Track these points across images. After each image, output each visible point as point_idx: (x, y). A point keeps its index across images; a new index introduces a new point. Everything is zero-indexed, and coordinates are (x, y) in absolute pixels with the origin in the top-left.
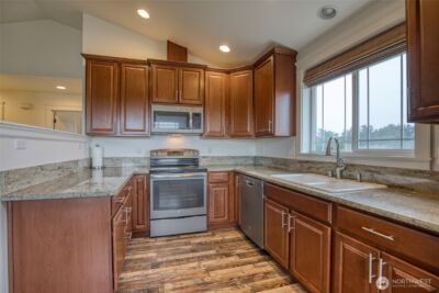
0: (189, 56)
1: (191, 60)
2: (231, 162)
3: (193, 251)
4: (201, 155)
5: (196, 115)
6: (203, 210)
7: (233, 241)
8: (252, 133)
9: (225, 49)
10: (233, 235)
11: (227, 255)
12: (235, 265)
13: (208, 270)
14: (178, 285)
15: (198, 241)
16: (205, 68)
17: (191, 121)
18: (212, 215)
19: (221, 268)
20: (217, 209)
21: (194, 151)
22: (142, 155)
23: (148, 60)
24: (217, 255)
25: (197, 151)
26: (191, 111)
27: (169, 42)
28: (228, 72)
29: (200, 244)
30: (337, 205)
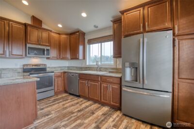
0: (43, 24)
1: (44, 26)
2: (59, 69)
3: (53, 102)
4: (47, 66)
5: (48, 50)
6: (53, 88)
7: (66, 96)
8: (70, 58)
9: (60, 26)
10: (64, 95)
11: (67, 100)
12: (71, 102)
13: (63, 105)
14: (56, 111)
15: (53, 99)
16: (51, 31)
17: (46, 52)
18: (56, 89)
19: (67, 103)
20: (58, 86)
21: (44, 65)
22: (18, 67)
23: (25, 23)
24: (63, 101)
25: (46, 65)
26: (45, 48)
27: (33, 16)
28: (59, 34)
29: (55, 99)
30: (101, 76)
